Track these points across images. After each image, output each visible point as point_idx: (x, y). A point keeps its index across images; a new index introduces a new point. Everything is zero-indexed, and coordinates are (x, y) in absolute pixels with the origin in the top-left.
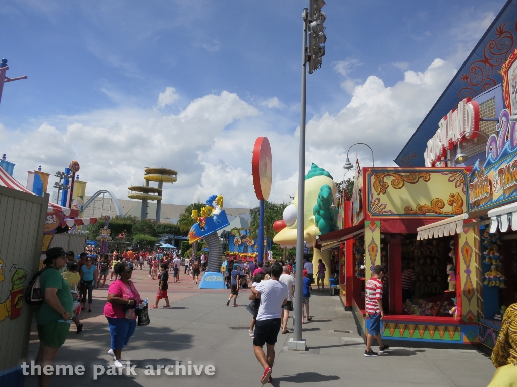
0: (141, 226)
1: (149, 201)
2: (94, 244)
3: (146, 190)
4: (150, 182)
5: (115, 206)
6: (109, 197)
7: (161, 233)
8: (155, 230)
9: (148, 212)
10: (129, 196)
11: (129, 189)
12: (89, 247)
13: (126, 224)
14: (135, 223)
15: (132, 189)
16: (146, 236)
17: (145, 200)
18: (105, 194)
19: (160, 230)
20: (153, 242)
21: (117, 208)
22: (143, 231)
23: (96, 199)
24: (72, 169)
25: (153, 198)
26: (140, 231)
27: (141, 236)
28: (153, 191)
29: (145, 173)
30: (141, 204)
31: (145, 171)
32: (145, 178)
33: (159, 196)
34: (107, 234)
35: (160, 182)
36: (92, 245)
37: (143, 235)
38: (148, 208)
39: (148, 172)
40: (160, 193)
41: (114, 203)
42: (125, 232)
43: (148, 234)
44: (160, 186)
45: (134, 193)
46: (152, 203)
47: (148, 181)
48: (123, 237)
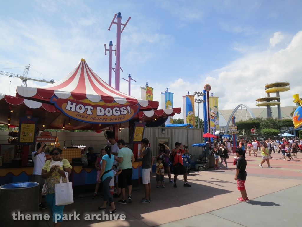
0: (266, 123)
1: (271, 107)
2: (228, 137)
3: (268, 99)
4: (270, 94)
5: (249, 113)
6: (245, 108)
7: (282, 126)
8: (277, 125)
9: (272, 114)
10: (257, 105)
11: (257, 101)
12: (225, 139)
13: (255, 123)
14: (262, 122)
15: (258, 100)
16: (270, 129)
17: (268, 106)
18: (242, 107)
19: (281, 124)
20: (276, 133)
21: (251, 114)
22: (269, 127)
23: (237, 110)
24: (206, 90)
25: (274, 104)
26: (266, 127)
27: (267, 130)
28: (273, 99)
29: (265, 88)
30: (266, 109)
31: (266, 87)
32: (266, 92)
33: (278, 102)
34: (235, 129)
35: (278, 92)
36: (227, 137)
37: (268, 129)
38: (272, 111)
39: (268, 87)
40: (278, 100)
41: (249, 111)
42: (255, 128)
43: (272, 128)
44: (278, 95)
45: (260, 103)
46: (274, 107)
47: (268, 93)
48: (254, 131)
